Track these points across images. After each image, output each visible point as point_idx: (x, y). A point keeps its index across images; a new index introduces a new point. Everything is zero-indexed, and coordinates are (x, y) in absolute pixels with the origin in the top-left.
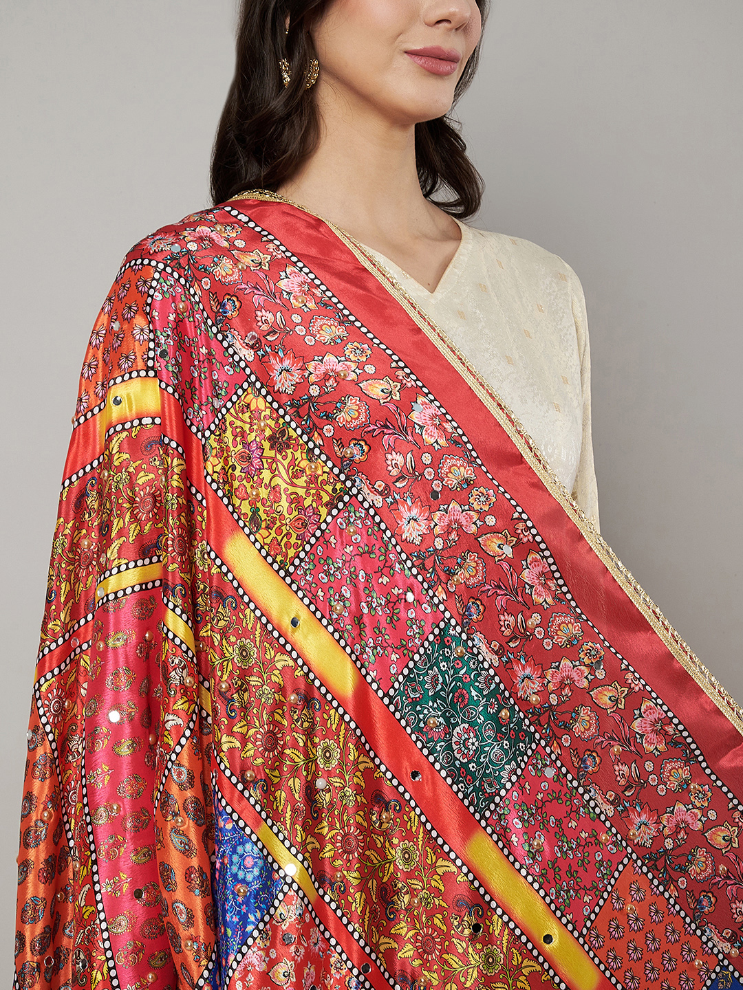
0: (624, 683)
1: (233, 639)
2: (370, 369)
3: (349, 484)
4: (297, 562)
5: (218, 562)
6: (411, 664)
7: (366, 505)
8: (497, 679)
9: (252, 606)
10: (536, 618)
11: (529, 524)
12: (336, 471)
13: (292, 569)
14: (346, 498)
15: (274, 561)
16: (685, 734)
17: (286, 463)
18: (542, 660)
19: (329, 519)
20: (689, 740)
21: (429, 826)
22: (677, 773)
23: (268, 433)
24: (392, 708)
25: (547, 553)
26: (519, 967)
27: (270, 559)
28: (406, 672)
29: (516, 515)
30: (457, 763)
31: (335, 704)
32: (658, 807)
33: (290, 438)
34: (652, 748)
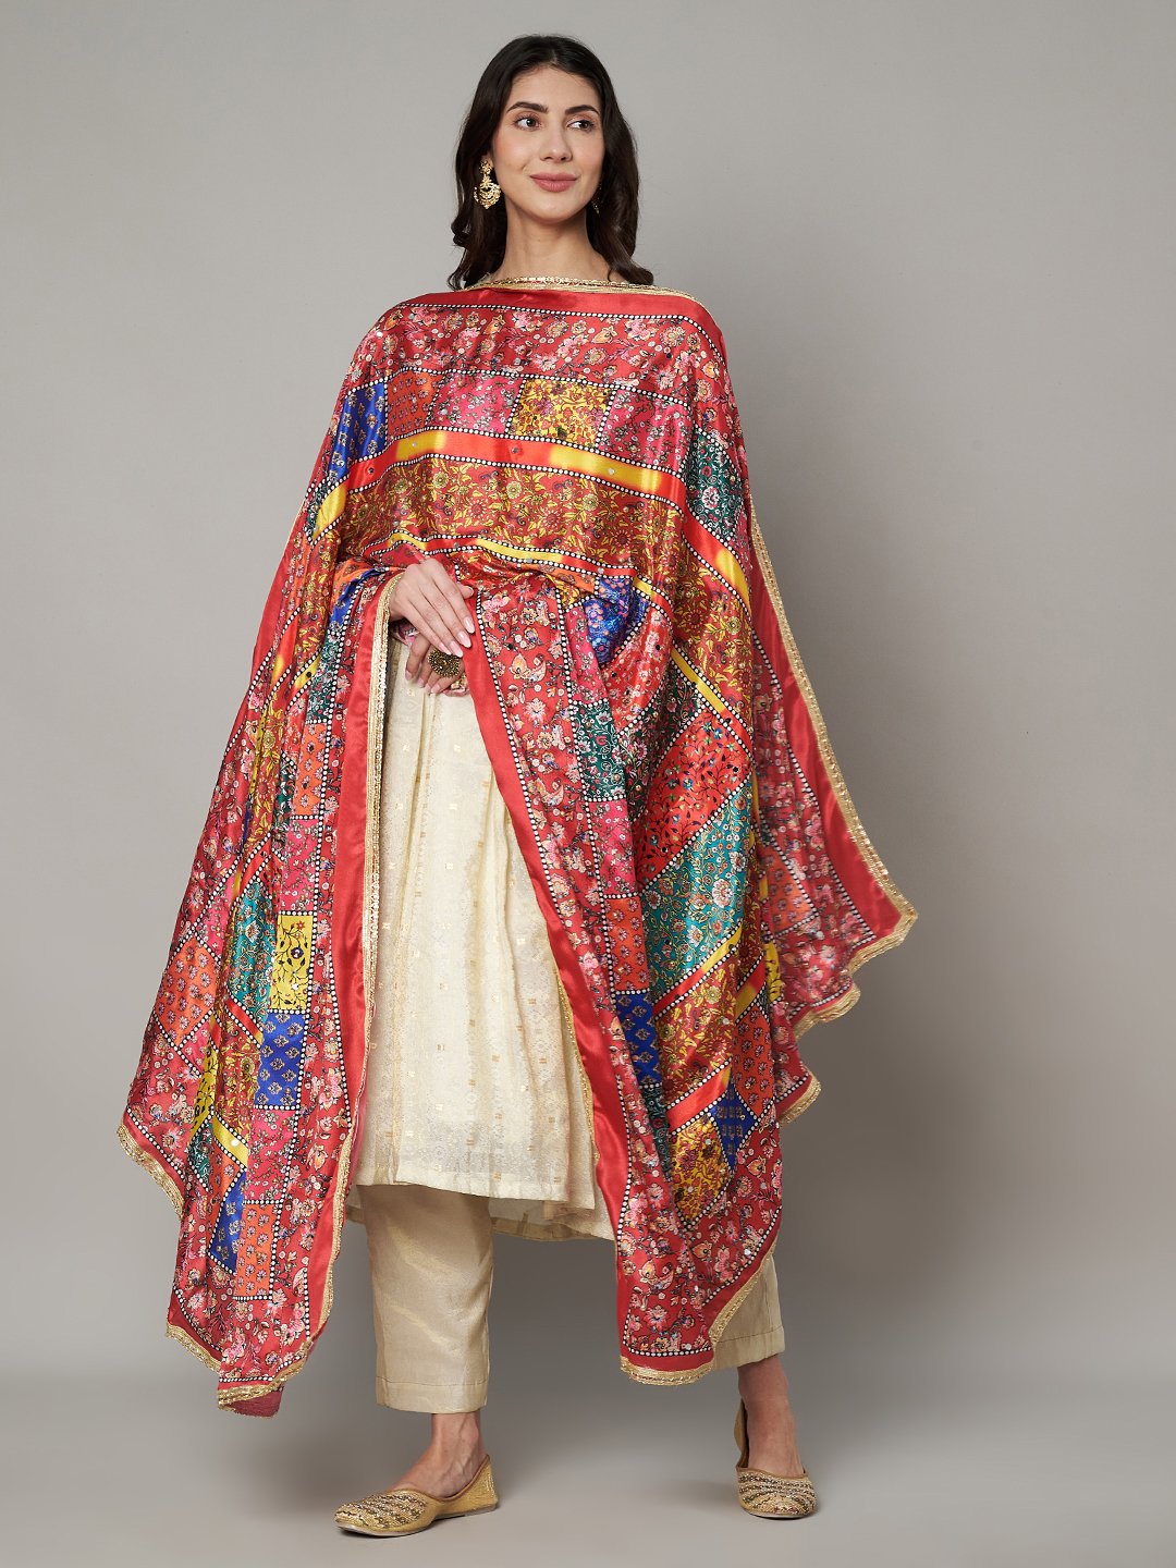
1: (579, 499)
2: (592, 331)
13: (597, 445)
15: (584, 447)
19: (608, 409)
23: (549, 390)
27: (581, 447)
33: (563, 386)
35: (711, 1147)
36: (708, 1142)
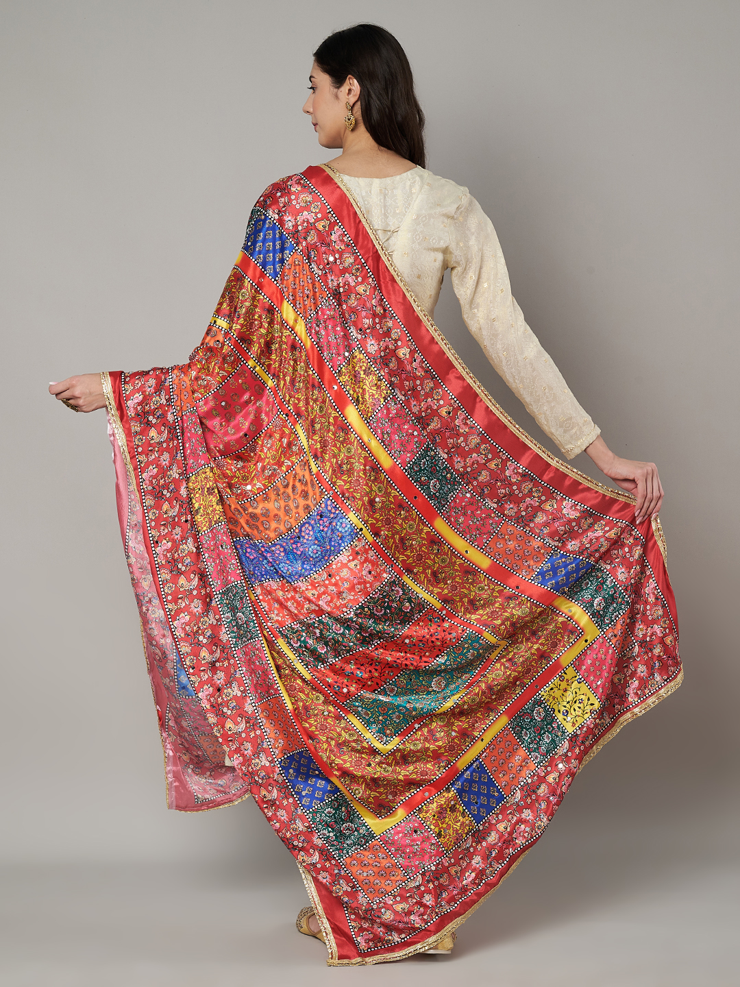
0: (500, 458)
1: (345, 445)
3: (393, 391)
4: (371, 418)
5: (342, 416)
6: (415, 458)
7: (399, 399)
8: (446, 463)
9: (354, 433)
10: (462, 439)
11: (455, 399)
12: (388, 385)
14: (391, 396)
16: (527, 471)
17: (369, 381)
18: (464, 454)
19: (384, 403)
20: (530, 472)
21: (420, 516)
22: (527, 486)
23: (364, 368)
24: (406, 474)
25: (463, 409)
26: (455, 562)
28: (413, 460)
29: (450, 397)
30: (432, 493)
31: (383, 471)
32: (517, 501)
33: (372, 371)
34: (515, 480)
35: (454, 805)
36: (452, 803)
